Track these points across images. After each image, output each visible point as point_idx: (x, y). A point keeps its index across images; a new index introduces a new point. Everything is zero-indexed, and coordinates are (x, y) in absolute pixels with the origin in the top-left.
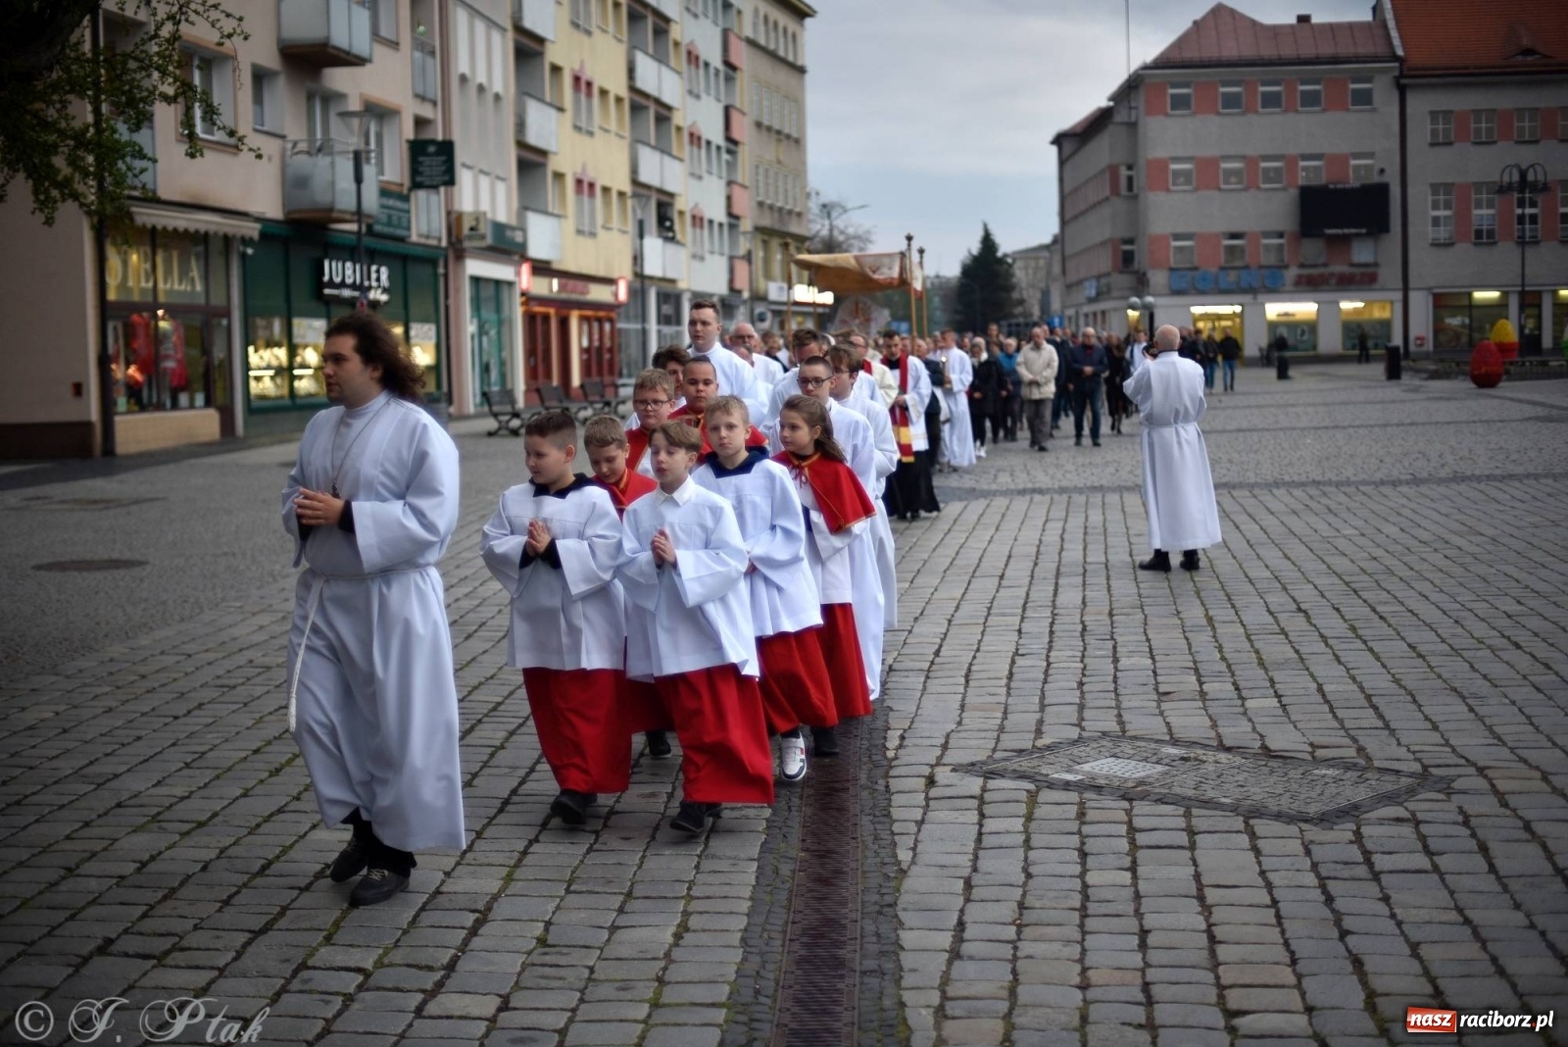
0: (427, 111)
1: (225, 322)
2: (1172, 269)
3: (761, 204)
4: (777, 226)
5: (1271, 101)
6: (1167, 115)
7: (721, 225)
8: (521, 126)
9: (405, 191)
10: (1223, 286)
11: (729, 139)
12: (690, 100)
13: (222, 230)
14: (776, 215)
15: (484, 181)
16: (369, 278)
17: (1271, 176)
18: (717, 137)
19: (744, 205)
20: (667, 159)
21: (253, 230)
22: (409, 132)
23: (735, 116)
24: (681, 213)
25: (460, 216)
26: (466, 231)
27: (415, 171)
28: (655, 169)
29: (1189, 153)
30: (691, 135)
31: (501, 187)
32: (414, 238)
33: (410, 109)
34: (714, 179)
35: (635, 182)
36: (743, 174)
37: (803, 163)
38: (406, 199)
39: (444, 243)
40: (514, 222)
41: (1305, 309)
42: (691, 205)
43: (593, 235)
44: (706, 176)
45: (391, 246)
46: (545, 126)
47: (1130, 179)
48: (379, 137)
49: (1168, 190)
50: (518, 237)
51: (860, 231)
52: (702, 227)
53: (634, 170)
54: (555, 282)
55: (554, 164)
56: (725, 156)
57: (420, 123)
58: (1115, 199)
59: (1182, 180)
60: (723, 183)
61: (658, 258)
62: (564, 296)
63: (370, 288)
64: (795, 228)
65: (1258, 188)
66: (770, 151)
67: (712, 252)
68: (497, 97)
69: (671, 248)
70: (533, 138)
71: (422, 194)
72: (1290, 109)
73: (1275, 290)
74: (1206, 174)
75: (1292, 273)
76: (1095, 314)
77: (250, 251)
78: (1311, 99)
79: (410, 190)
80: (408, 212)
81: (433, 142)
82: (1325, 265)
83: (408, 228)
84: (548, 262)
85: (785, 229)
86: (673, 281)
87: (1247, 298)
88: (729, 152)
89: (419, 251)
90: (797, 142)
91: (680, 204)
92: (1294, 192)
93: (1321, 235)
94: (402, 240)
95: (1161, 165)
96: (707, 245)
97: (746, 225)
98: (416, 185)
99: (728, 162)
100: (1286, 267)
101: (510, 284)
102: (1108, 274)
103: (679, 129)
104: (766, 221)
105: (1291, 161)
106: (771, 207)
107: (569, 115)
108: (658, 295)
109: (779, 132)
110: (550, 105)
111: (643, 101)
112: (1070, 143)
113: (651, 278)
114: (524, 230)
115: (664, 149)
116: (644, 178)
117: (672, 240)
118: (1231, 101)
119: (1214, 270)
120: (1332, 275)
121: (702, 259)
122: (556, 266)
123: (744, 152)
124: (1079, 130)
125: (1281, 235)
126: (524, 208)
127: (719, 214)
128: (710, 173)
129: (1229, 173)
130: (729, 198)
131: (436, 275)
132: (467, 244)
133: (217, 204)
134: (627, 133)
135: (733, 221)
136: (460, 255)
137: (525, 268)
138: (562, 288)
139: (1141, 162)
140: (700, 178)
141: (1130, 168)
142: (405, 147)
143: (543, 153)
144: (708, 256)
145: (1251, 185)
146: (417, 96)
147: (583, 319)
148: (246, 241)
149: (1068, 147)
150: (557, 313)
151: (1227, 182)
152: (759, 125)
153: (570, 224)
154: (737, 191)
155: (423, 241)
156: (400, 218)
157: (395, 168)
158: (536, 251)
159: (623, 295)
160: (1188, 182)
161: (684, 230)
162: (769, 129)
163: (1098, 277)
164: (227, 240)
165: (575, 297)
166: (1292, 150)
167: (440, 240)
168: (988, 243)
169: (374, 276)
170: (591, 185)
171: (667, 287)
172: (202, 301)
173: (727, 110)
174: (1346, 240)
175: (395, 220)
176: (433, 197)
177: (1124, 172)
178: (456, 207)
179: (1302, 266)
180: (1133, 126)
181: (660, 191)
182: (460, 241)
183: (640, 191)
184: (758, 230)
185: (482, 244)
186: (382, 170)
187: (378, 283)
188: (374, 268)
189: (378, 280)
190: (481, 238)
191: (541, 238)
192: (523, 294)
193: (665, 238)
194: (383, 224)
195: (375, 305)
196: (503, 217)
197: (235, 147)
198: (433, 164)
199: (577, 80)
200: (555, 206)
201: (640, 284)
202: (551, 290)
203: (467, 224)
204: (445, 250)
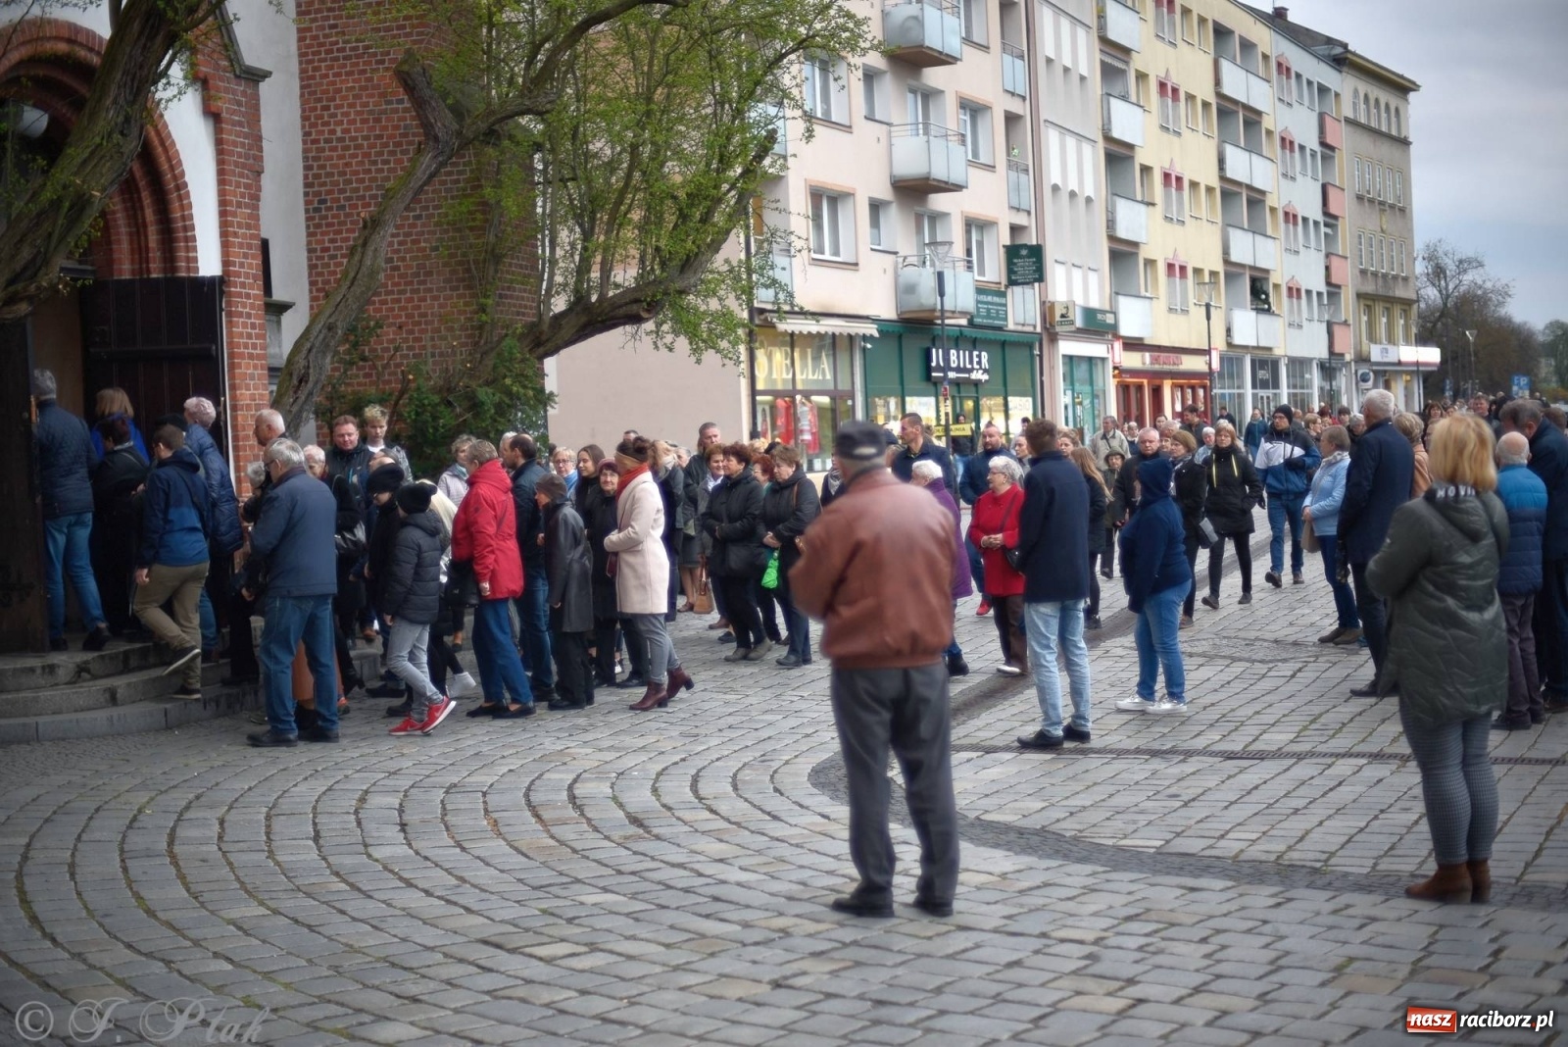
0: (1021, 219)
1: (850, 403)
3: (1363, 272)
4: (1381, 292)
7: (1320, 294)
8: (1111, 223)
9: (1002, 288)
11: (1326, 213)
12: (1284, 182)
13: (845, 331)
14: (1380, 281)
15: (1077, 274)
16: (971, 362)
18: (1315, 213)
19: (1346, 275)
20: (1258, 238)
21: (872, 330)
22: (1005, 239)
23: (1332, 193)
24: (1276, 286)
25: (1052, 305)
26: (1058, 318)
27: (1010, 271)
28: (1245, 248)
30: (1286, 214)
31: (1093, 277)
33: (1005, 219)
34: (1312, 252)
35: (1227, 262)
36: (1345, 243)
37: (1410, 230)
38: (1003, 295)
39: (1039, 330)
40: (1107, 307)
42: (1287, 278)
43: (1185, 312)
44: (1302, 249)
45: (990, 334)
46: (1133, 221)
48: (980, 244)
50: (1110, 319)
52: (1299, 297)
53: (1226, 251)
54: (1147, 356)
55: (1144, 253)
56: (1323, 229)
57: (1015, 229)
60: (1322, 254)
61: (1248, 328)
62: (1157, 367)
63: (971, 370)
64: (1400, 292)
66: (1372, 221)
67: (1310, 320)
68: (1089, 200)
69: (1264, 318)
70: (1123, 232)
71: (1018, 290)
77: (869, 346)
79: (1007, 287)
80: (1005, 305)
81: (1025, 246)
83: (1006, 319)
84: (1141, 339)
85: (1391, 294)
86: (1269, 349)
88: (1326, 225)
89: (1015, 338)
90: (1401, 210)
91: (1274, 278)
94: (1000, 328)
96: (1305, 314)
97: (1348, 297)
98: (1012, 283)
99: (1326, 234)
101: (1103, 360)
103: (1273, 210)
104: (1370, 288)
106: (1375, 274)
107: (1159, 210)
108: (1253, 362)
109: (1381, 203)
110: (1142, 202)
111: (1235, 189)
113: (1246, 347)
114: (1115, 313)
115: (1256, 229)
116: (1234, 257)
117: (1268, 311)
121: (1300, 326)
122: (1147, 342)
123: (1345, 228)
126: (1116, 294)
127: (1318, 284)
128: (1307, 247)
130: (1327, 268)
131: (1032, 356)
132: (1058, 329)
133: (842, 312)
134: (1219, 219)
135: (1332, 289)
136: (1053, 338)
137: (1118, 345)
138: (1154, 360)
140: (1297, 252)
142: (1002, 251)
143: (1136, 244)
144: (1305, 323)
146: (1012, 208)
147: (1174, 386)
148: (865, 338)
150: (1150, 383)
152: (1360, 198)
153: (1162, 304)
154: (1335, 262)
155: (1020, 328)
156: (997, 311)
157: (994, 270)
158: (1127, 329)
159: (1216, 365)
161: (1280, 302)
162: (1371, 201)
164: (851, 339)
165: (1167, 367)
167: (1035, 326)
169: (976, 359)
170: (1183, 269)
171: (1265, 355)
172: (831, 388)
173: (1324, 187)
175: (993, 313)
176: (1028, 292)
178: (1051, 298)
181: (1253, 268)
182: (1052, 326)
183: (1233, 270)
184: (1360, 296)
185: (1073, 328)
186: (982, 272)
187: (979, 366)
188: (975, 353)
189: (979, 363)
190: (1072, 323)
191: (1133, 319)
192: (1115, 368)
193: (1259, 310)
194: (983, 317)
195: (977, 384)
196: (1095, 303)
197: (856, 264)
198: (1024, 265)
199: (1167, 176)
200: (1146, 290)
201: (1233, 353)
202: (1144, 364)
203: (1058, 312)
204: (1040, 335)
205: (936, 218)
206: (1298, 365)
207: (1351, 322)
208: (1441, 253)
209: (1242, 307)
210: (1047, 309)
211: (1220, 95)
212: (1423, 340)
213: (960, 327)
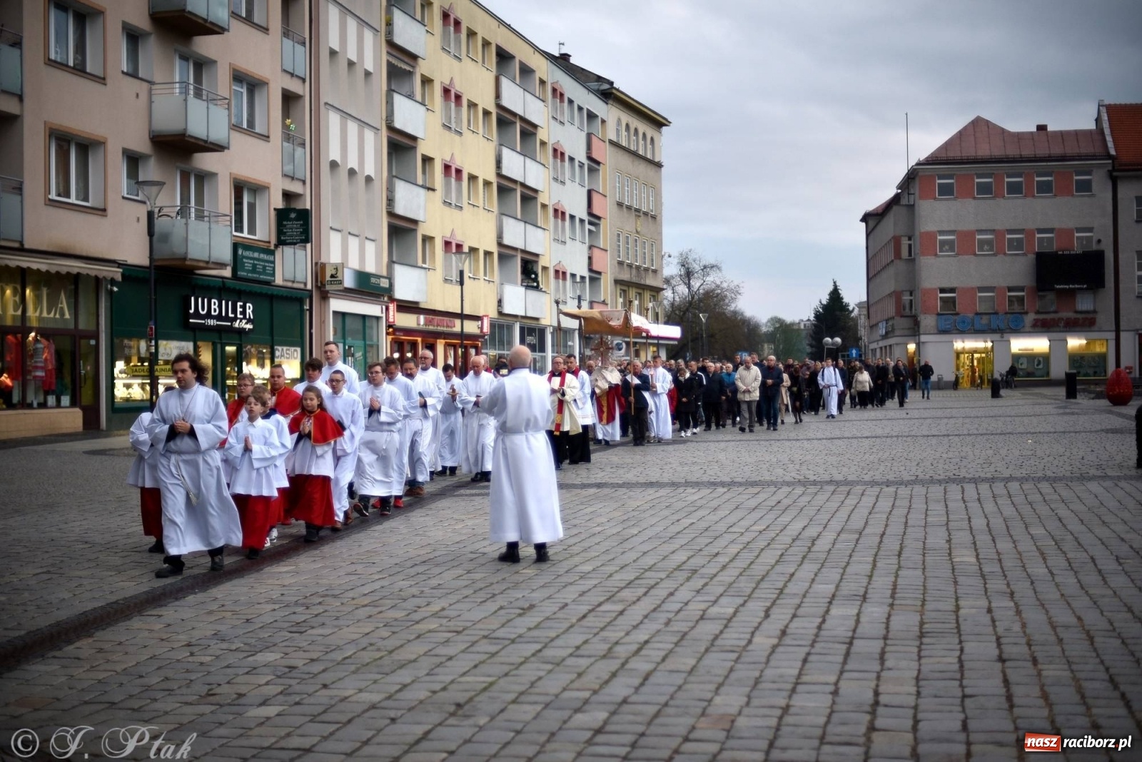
0: (295, 187)
1: (93, 342)
2: (938, 314)
3: (621, 263)
4: (635, 280)
5: (1014, 189)
6: (935, 199)
7: (583, 278)
8: (391, 201)
9: (272, 248)
10: (977, 327)
11: (590, 214)
12: (554, 185)
13: (93, 273)
14: (634, 271)
15: (353, 243)
16: (234, 311)
17: (1017, 245)
18: (581, 213)
19: (606, 264)
20: (531, 228)
21: (117, 273)
22: (278, 203)
23: (595, 197)
24: (545, 269)
25: (323, 266)
26: (328, 278)
27: (280, 231)
28: (516, 234)
29: (952, 228)
30: (556, 211)
31: (370, 248)
32: (279, 280)
33: (277, 187)
34: (578, 243)
35: (500, 244)
36: (605, 239)
37: (659, 233)
38: (272, 253)
39: (309, 287)
40: (384, 273)
41: (1039, 344)
42: (554, 263)
44: (568, 240)
45: (257, 288)
46: (409, 200)
47: (910, 246)
48: (252, 207)
49: (936, 255)
50: (384, 283)
52: (564, 278)
53: (500, 236)
54: (422, 318)
55: (422, 230)
56: (587, 226)
57: (288, 196)
58: (897, 262)
59: (947, 247)
60: (585, 247)
61: (517, 300)
62: (431, 328)
63: (235, 319)
64: (650, 281)
65: (1005, 254)
66: (630, 224)
67: (573, 298)
68: (369, 179)
69: (532, 294)
70: (400, 210)
71: (288, 250)
72: (1030, 194)
73: (1018, 331)
74: (964, 243)
75: (1030, 318)
76: (886, 347)
77: (115, 289)
78: (1045, 188)
79: (276, 246)
80: (273, 262)
81: (294, 210)
82: (1055, 312)
83: (273, 275)
84: (417, 303)
85: (643, 282)
86: (537, 319)
87: (997, 337)
88: (590, 223)
89: (284, 293)
90: (654, 218)
91: (543, 262)
92: (1032, 257)
93: (1053, 289)
94: (268, 283)
95: (931, 236)
96: (569, 293)
97: (607, 280)
98: (281, 243)
99: (590, 231)
100: (1026, 313)
101: (378, 318)
102: (893, 318)
103: (544, 206)
104: (625, 276)
105: (1029, 234)
106: (630, 266)
107: (439, 195)
108: (522, 329)
109: (638, 210)
110: (422, 186)
111: (511, 185)
112: (872, 219)
113: (516, 316)
114: (390, 278)
115: (528, 220)
116: (506, 241)
117: (537, 288)
118: (985, 189)
119: (971, 315)
120: (1060, 319)
121: (565, 303)
122: (422, 306)
123: (606, 227)
124: (880, 211)
125: (1021, 289)
126: (391, 262)
127: (582, 270)
128: (573, 239)
129: (982, 242)
130: (590, 258)
131: (302, 311)
132: (328, 287)
133: (84, 254)
134: (495, 208)
135: (594, 275)
136: (325, 297)
137: (392, 307)
138: (427, 322)
139: (917, 234)
140: (564, 243)
141: (910, 239)
142: (273, 213)
143: (415, 222)
144: (569, 301)
145: (1000, 252)
146: (285, 176)
147: (447, 345)
148: (113, 282)
149: (872, 223)
150: (422, 341)
151: (981, 249)
152: (620, 205)
153: (439, 274)
154: (597, 254)
155: (289, 284)
156: (264, 267)
157: (265, 230)
158: (402, 293)
159: (486, 329)
160: (952, 249)
161: (548, 282)
162: (629, 208)
163: (887, 321)
164: (97, 280)
165: (440, 329)
166: (1031, 226)
167: (305, 284)
168: (835, 295)
169: (239, 310)
170: (459, 246)
171: (533, 324)
172: (72, 326)
173: (590, 193)
174: (1072, 293)
175: (260, 268)
176: (300, 253)
177: (905, 242)
178: (323, 260)
179: (1038, 312)
180: (911, 207)
181: (524, 251)
182: (323, 285)
183: (506, 253)
184: (617, 282)
185: (340, 287)
186: (252, 230)
187: (244, 317)
188: (239, 304)
189: (244, 313)
190: (341, 282)
191: (408, 284)
192: (389, 326)
193: (527, 287)
194: (248, 271)
195: (241, 331)
196: (370, 268)
197: (104, 210)
198: (293, 227)
199: (447, 168)
200: (424, 261)
201: (503, 321)
202: (419, 324)
203: (329, 272)
204: (311, 291)
205: (203, 178)
206: (562, 333)
207: (609, 301)
208: (690, 260)
209: (514, 282)
210: (319, 269)
211: (499, 106)
212: (670, 321)
213: (223, 278)
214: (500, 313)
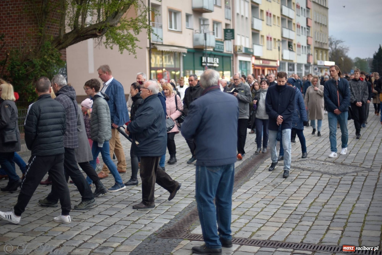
0: (228, 22)
3: (316, 42)
4: (320, 47)
7: (305, 47)
8: (252, 25)
9: (223, 41)
11: (307, 26)
12: (297, 17)
13: (179, 51)
14: (320, 44)
15: (243, 38)
18: (304, 25)
19: (311, 42)
20: (291, 31)
21: (185, 51)
22: (224, 27)
23: (309, 20)
24: (295, 44)
25: (236, 46)
26: (238, 50)
27: (225, 36)
28: (287, 34)
30: (297, 25)
31: (247, 39)
33: (224, 22)
34: (304, 36)
35: (282, 37)
36: (311, 34)
37: (327, 31)
38: (223, 43)
39: (232, 53)
40: (251, 47)
42: (297, 42)
43: (271, 50)
44: (301, 35)
45: (219, 54)
46: (258, 25)
48: (217, 28)
50: (251, 51)
51: (346, 47)
52: (300, 47)
53: (282, 34)
54: (261, 61)
55: (261, 33)
56: (306, 30)
57: (227, 25)
60: (306, 37)
61: (287, 55)
62: (264, 64)
63: (214, 63)
64: (325, 47)
66: (319, 28)
67: (303, 53)
68: (247, 18)
69: (291, 53)
70: (255, 27)
71: (227, 42)
77: (185, 55)
79: (224, 40)
80: (223, 46)
81: (229, 29)
83: (223, 49)
84: (260, 57)
85: (323, 47)
86: (292, 61)
88: (307, 29)
89: (226, 55)
90: (326, 26)
91: (294, 42)
94: (222, 52)
96: (301, 52)
97: (312, 47)
98: (225, 39)
99: (307, 31)
101: (249, 62)
103: (294, 24)
104: (317, 46)
106: (319, 42)
107: (265, 22)
108: (288, 64)
109: (321, 24)
110: (260, 19)
111: (285, 18)
113: (286, 60)
114: (253, 49)
115: (290, 29)
116: (284, 36)
117: (292, 51)
121: (300, 55)
122: (262, 57)
123: (312, 30)
126: (253, 44)
127: (305, 44)
128: (302, 34)
130: (307, 40)
131: (230, 60)
132: (238, 53)
133: (177, 45)
134: (280, 25)
135: (309, 46)
136: (236, 55)
137: (253, 58)
138: (263, 63)
140: (300, 35)
142: (223, 31)
143: (258, 31)
144: (301, 54)
146: (226, 19)
147: (268, 70)
148: (184, 53)
150: (262, 69)
152: (316, 22)
153: (265, 47)
154: (309, 39)
155: (227, 52)
157: (221, 36)
158: (256, 54)
159: (279, 64)
161: (295, 48)
162: (318, 23)
164: (180, 53)
165: (266, 65)
167: (231, 52)
168: (380, 49)
169: (215, 60)
170: (271, 38)
172: (173, 67)
173: (307, 19)
175: (220, 47)
176: (230, 42)
178: (236, 44)
181: (289, 39)
182: (236, 52)
183: (284, 39)
184: (315, 48)
185: (241, 53)
186: (217, 36)
187: (216, 62)
188: (215, 59)
190: (242, 51)
191: (258, 51)
192: (253, 64)
193: (290, 50)
194: (217, 49)
195: (215, 67)
196: (248, 46)
197: (181, 32)
198: (229, 34)
199: (267, 13)
200: (261, 43)
201: (283, 62)
202: (260, 63)
203: (238, 48)
204: (233, 54)
205: (205, 20)
206: (299, 65)
207: (313, 54)
208: (332, 39)
209: (286, 49)
210: (235, 47)
212: (331, 60)
213: (211, 51)
214: (283, 59)
